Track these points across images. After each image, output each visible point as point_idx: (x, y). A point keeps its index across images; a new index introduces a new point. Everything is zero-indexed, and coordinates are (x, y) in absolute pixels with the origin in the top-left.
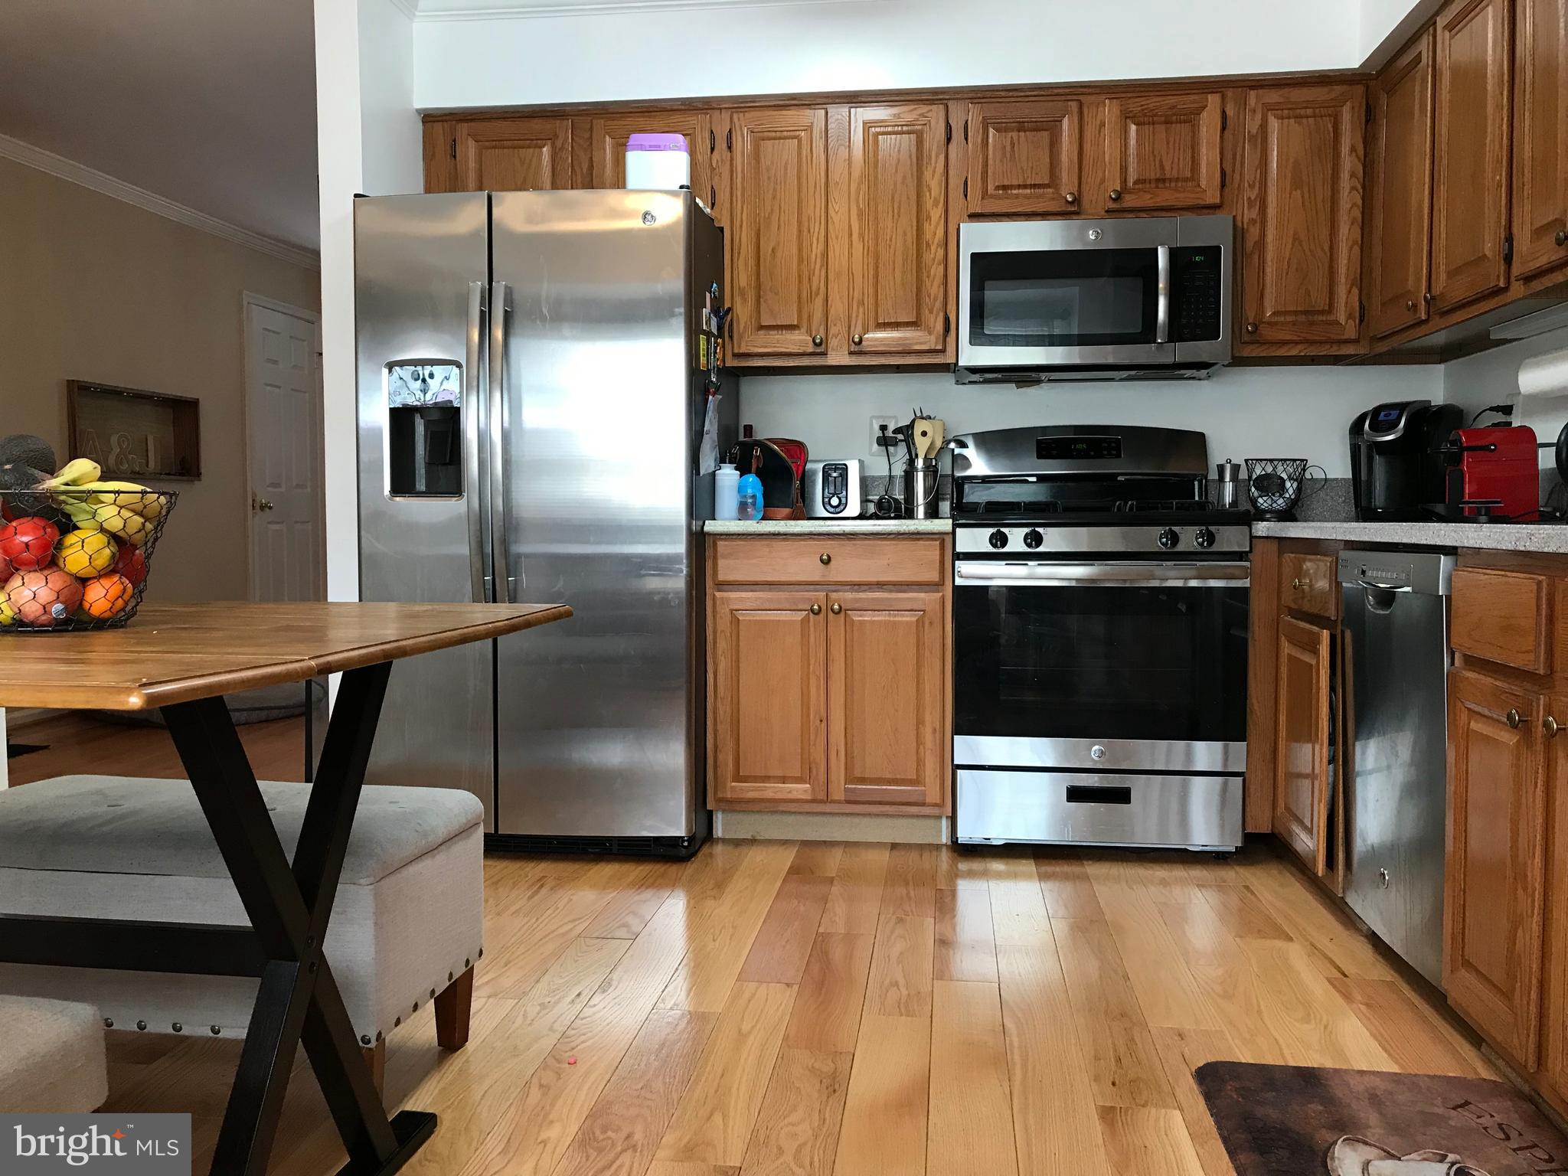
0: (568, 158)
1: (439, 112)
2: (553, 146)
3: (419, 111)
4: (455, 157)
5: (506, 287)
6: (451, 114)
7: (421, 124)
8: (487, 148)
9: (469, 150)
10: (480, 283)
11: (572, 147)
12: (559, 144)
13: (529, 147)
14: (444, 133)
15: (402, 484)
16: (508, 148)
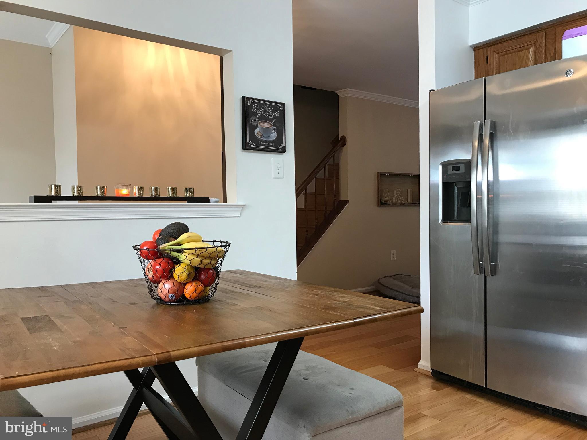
0: (542, 51)
1: (482, 44)
2: (535, 47)
3: (471, 47)
4: (487, 63)
5: (492, 122)
6: (487, 44)
7: (473, 51)
8: (502, 55)
9: (494, 59)
10: (479, 122)
11: (545, 45)
12: (538, 44)
13: (523, 50)
14: (483, 54)
15: (448, 217)
16: (512, 53)
